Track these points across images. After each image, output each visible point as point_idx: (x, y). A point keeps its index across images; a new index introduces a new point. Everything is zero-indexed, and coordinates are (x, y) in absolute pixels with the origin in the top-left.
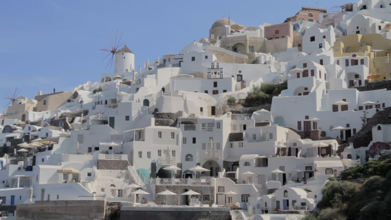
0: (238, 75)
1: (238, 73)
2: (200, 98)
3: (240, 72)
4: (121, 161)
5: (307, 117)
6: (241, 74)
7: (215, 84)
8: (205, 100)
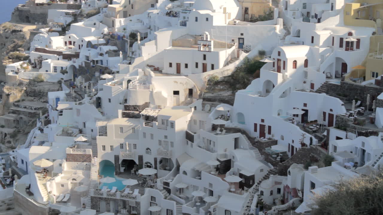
0: (239, 39)
1: (240, 36)
2: (176, 82)
3: (242, 34)
4: (85, 155)
5: (263, 121)
6: (242, 37)
7: (205, 57)
8: (181, 83)
